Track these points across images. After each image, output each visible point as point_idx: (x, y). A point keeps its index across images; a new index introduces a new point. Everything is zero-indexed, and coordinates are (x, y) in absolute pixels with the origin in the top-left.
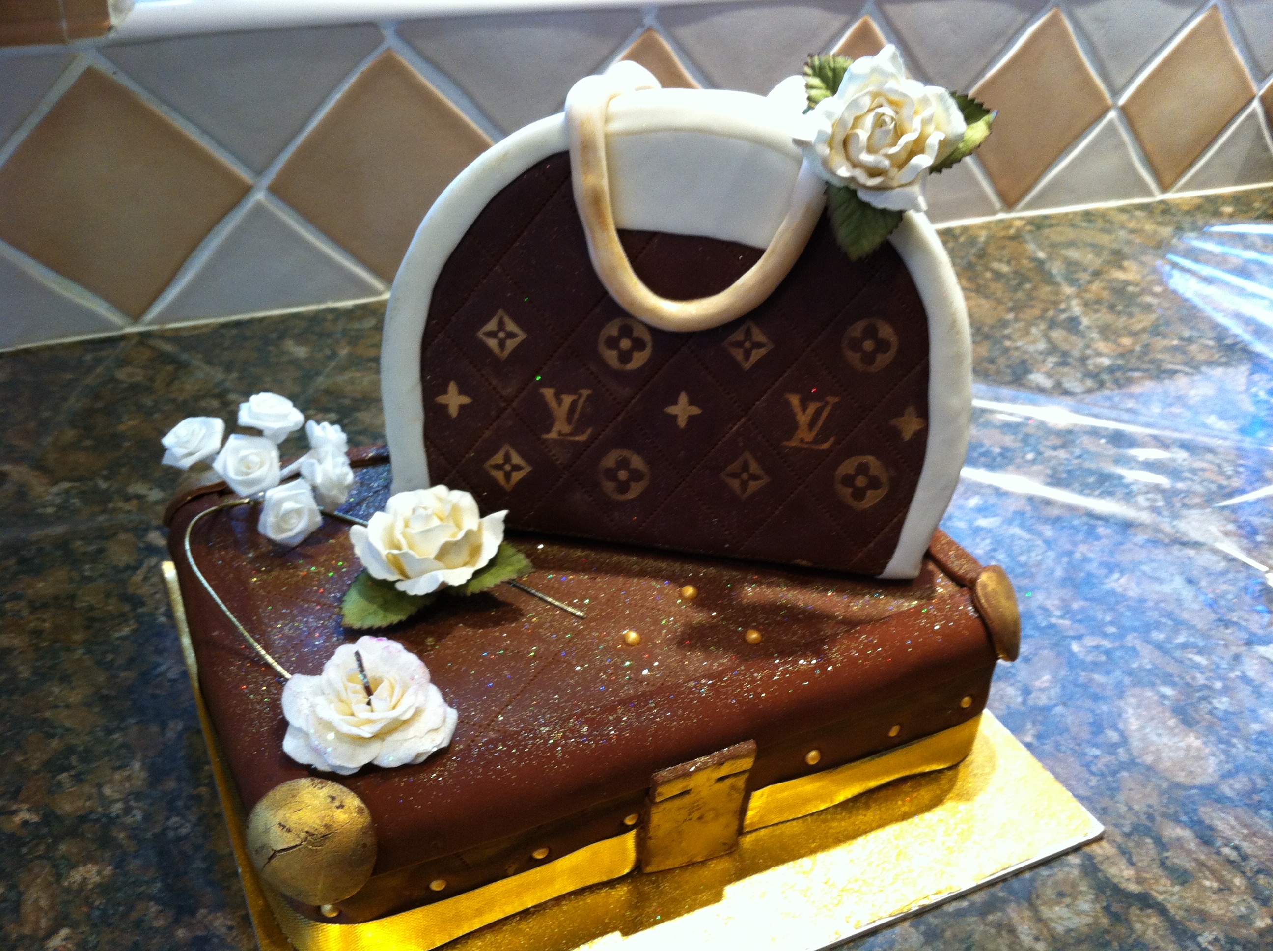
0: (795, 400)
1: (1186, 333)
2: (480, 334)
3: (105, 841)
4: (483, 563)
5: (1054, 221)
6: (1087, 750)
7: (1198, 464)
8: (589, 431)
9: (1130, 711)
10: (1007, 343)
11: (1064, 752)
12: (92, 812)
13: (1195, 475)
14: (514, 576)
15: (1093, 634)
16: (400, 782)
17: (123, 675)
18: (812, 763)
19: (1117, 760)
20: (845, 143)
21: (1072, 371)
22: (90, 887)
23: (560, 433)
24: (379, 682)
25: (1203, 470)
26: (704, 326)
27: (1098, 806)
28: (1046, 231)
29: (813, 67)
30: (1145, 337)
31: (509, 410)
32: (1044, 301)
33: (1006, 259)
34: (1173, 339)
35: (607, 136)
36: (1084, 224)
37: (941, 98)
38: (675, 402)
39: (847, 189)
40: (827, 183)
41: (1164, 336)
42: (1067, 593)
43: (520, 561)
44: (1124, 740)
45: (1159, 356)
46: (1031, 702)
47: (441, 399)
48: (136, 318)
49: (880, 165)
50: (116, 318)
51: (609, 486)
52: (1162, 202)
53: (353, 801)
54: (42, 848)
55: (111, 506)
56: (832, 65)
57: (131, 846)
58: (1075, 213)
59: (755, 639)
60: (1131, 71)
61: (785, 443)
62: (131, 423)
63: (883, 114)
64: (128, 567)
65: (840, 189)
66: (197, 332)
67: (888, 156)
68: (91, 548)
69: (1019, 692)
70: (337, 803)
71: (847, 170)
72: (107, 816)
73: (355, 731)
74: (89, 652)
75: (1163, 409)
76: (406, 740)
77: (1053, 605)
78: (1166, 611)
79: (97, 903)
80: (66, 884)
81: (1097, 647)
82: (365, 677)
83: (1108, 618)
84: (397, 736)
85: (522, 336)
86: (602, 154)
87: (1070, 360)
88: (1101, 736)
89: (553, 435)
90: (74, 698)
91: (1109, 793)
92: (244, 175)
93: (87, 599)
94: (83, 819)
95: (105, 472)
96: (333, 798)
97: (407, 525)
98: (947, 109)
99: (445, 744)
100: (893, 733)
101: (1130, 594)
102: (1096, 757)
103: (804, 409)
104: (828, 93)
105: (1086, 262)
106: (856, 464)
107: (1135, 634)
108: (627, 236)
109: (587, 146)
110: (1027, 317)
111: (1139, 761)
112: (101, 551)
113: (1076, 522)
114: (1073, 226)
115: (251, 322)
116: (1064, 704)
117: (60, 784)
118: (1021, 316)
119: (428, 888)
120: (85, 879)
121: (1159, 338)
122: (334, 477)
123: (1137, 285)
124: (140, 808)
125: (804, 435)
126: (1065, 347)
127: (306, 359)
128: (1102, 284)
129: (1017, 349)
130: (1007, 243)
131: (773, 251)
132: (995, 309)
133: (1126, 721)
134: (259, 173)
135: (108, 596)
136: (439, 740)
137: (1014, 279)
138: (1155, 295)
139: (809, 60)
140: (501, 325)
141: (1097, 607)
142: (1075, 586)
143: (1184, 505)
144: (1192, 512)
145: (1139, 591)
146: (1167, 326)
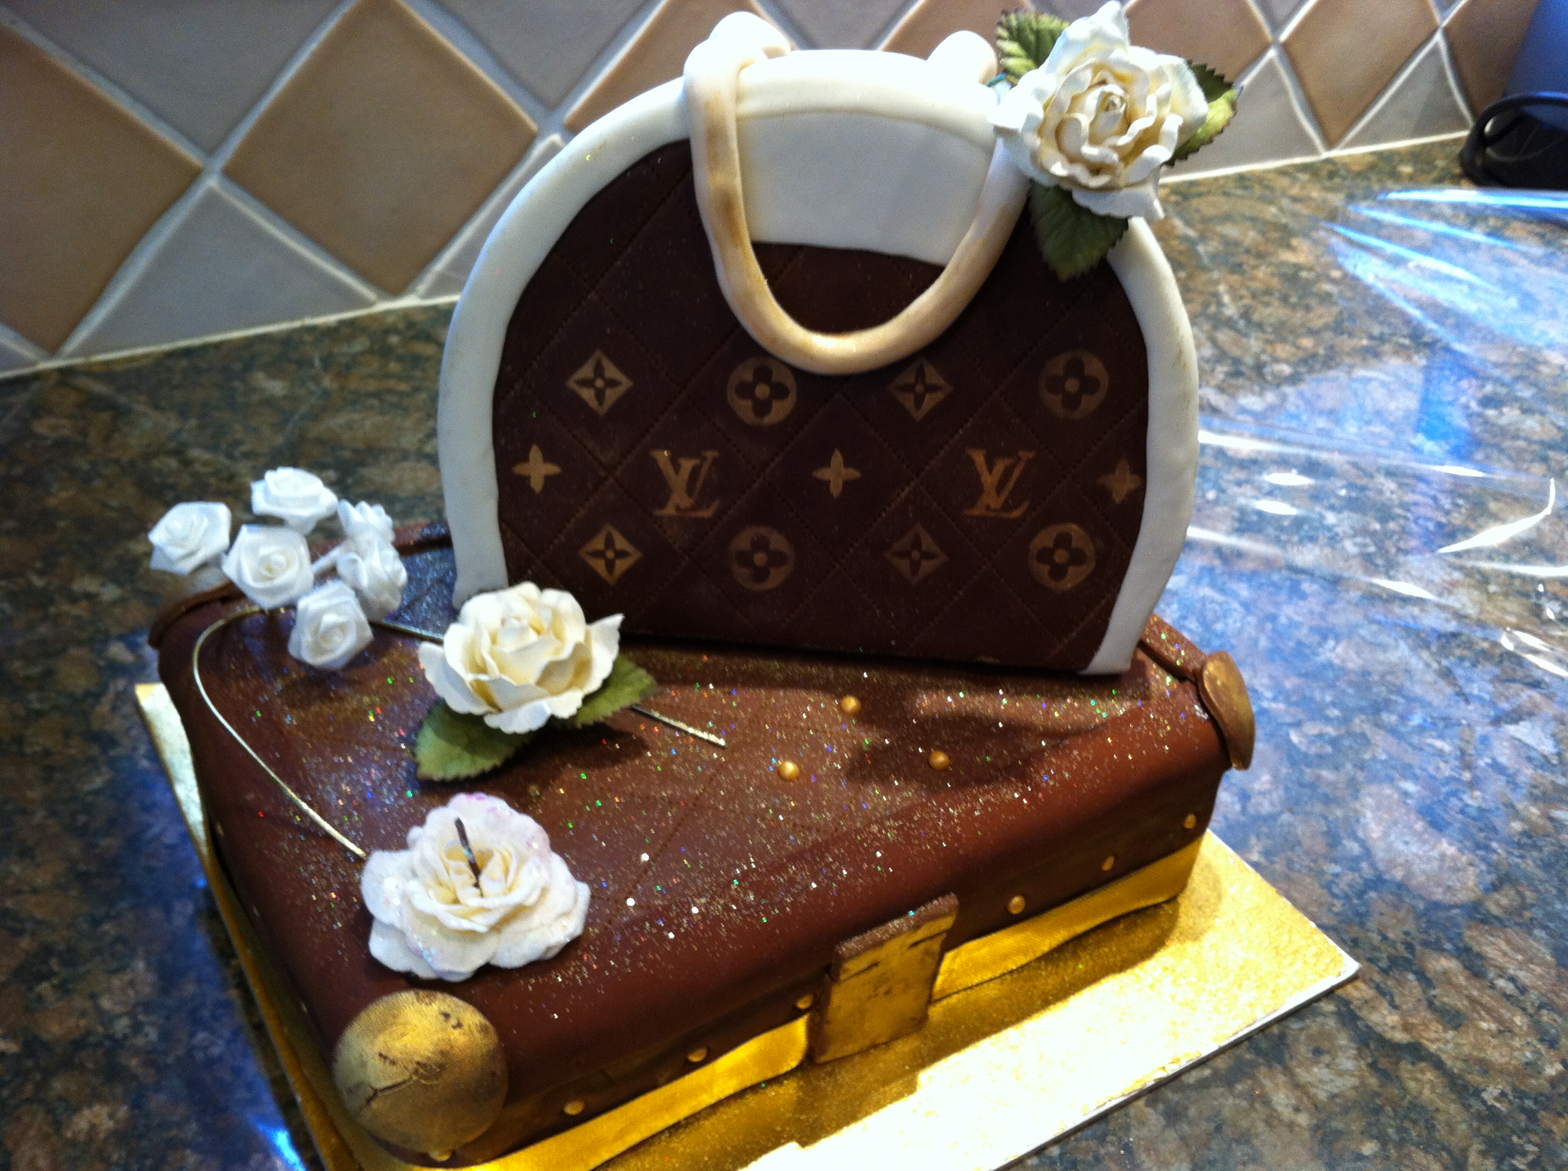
0: (979, 458)
1: (1376, 330)
2: (571, 384)
3: (113, 1072)
4: (594, 684)
5: (1203, 189)
6: (1325, 868)
7: (1410, 498)
8: (716, 505)
9: (1369, 815)
11: (1299, 871)
12: (89, 1032)
13: (1409, 510)
14: (635, 699)
15: (1313, 719)
16: (528, 983)
17: (104, 842)
18: (1015, 911)
19: (1361, 877)
20: (1058, 132)
21: (1247, 383)
22: (102, 1136)
23: (678, 509)
24: (488, 855)
25: (1416, 504)
26: (865, 367)
27: (1346, 937)
28: (1195, 202)
29: (1009, 29)
30: (1328, 335)
31: (611, 480)
34: (1361, 338)
35: (739, 120)
36: (1239, 192)
37: (1177, 70)
38: (827, 463)
39: (1058, 189)
40: (1032, 181)
41: (1351, 335)
42: (1277, 668)
43: (642, 679)
44: (1368, 853)
46: (1251, 810)
47: (520, 469)
48: (53, 350)
49: (1108, 161)
50: (25, 350)
51: (742, 574)
52: (1328, 161)
53: (472, 1017)
54: (29, 1088)
55: (52, 610)
56: (1034, 25)
57: (147, 1076)
58: (1227, 178)
59: (942, 763)
61: (967, 512)
62: (63, 495)
63: (1111, 94)
64: (88, 694)
65: (1048, 189)
66: (135, 365)
67: (1115, 148)
68: (35, 670)
69: (1236, 799)
70: (453, 1021)
71: (1063, 166)
72: (111, 1037)
73: (466, 925)
74: (53, 813)
75: (1360, 428)
76: (530, 930)
77: (1263, 685)
78: (1394, 685)
79: (115, 1157)
80: (69, 1134)
81: (1320, 736)
82: (470, 850)
83: (1328, 698)
84: (518, 926)
85: (626, 383)
86: (734, 144)
87: (1243, 369)
88: (1339, 848)
89: (670, 510)
90: (42, 878)
91: (1357, 919)
92: (191, 155)
93: (39, 740)
94: (79, 1044)
95: (38, 565)
96: (447, 1016)
97: (494, 641)
98: (1185, 85)
99: (579, 931)
100: (1108, 865)
101: (1350, 665)
102: (1337, 875)
103: (990, 470)
104: (1030, 63)
105: (1246, 241)
106: (1055, 535)
107: (1363, 717)
108: (765, 252)
109: (715, 134)
111: (1387, 877)
112: (49, 673)
113: (1276, 577)
114: (1226, 194)
116: (1291, 811)
117: (40, 998)
119: (562, 1113)
120: (93, 1127)
121: (1345, 336)
122: (385, 578)
123: (1311, 269)
124: (153, 1024)
125: (991, 500)
126: (1236, 352)
128: (1269, 270)
131: (957, 268)
133: (1365, 828)
134: (210, 151)
135: (67, 735)
136: (569, 928)
138: (1333, 281)
139: (1003, 19)
140: (599, 371)
141: (1314, 685)
142: (1284, 659)
143: (1399, 550)
144: (1410, 558)
145: (1360, 662)
146: (1354, 321)
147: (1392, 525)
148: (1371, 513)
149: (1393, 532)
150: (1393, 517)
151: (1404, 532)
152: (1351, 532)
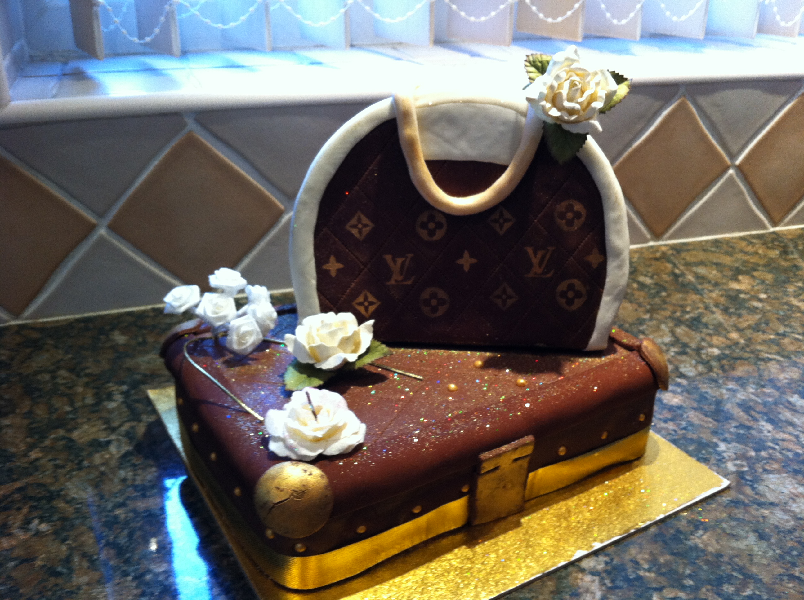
1: (782, 329)
5: (691, 247)
7: (780, 435)
13: (777, 444)
15: (672, 586)
21: (688, 359)
25: (783, 440)
28: (683, 255)
30: (749, 332)
32: (674, 305)
33: (650, 274)
34: (770, 334)
36: (713, 249)
41: (764, 332)
42: (656, 548)
45: (758, 347)
48: (17, 315)
52: (774, 233)
58: (707, 242)
60: (743, 141)
75: (756, 389)
77: (643, 559)
78: (738, 565)
83: (688, 572)
87: (688, 350)
92: (91, 217)
101: (710, 549)
105: (711, 276)
107: (709, 587)
110: (659, 317)
114: (705, 250)
115: (96, 318)
118: (655, 316)
121: (760, 333)
123: (747, 293)
126: (686, 340)
128: (720, 293)
130: (653, 262)
134: (101, 216)
137: (654, 289)
138: (760, 300)
141: (681, 562)
142: (664, 542)
143: (765, 470)
144: (771, 476)
145: (717, 547)
146: (767, 324)
147: (763, 453)
148: (751, 445)
149: (764, 458)
150: (765, 448)
151: (771, 458)
152: (734, 456)
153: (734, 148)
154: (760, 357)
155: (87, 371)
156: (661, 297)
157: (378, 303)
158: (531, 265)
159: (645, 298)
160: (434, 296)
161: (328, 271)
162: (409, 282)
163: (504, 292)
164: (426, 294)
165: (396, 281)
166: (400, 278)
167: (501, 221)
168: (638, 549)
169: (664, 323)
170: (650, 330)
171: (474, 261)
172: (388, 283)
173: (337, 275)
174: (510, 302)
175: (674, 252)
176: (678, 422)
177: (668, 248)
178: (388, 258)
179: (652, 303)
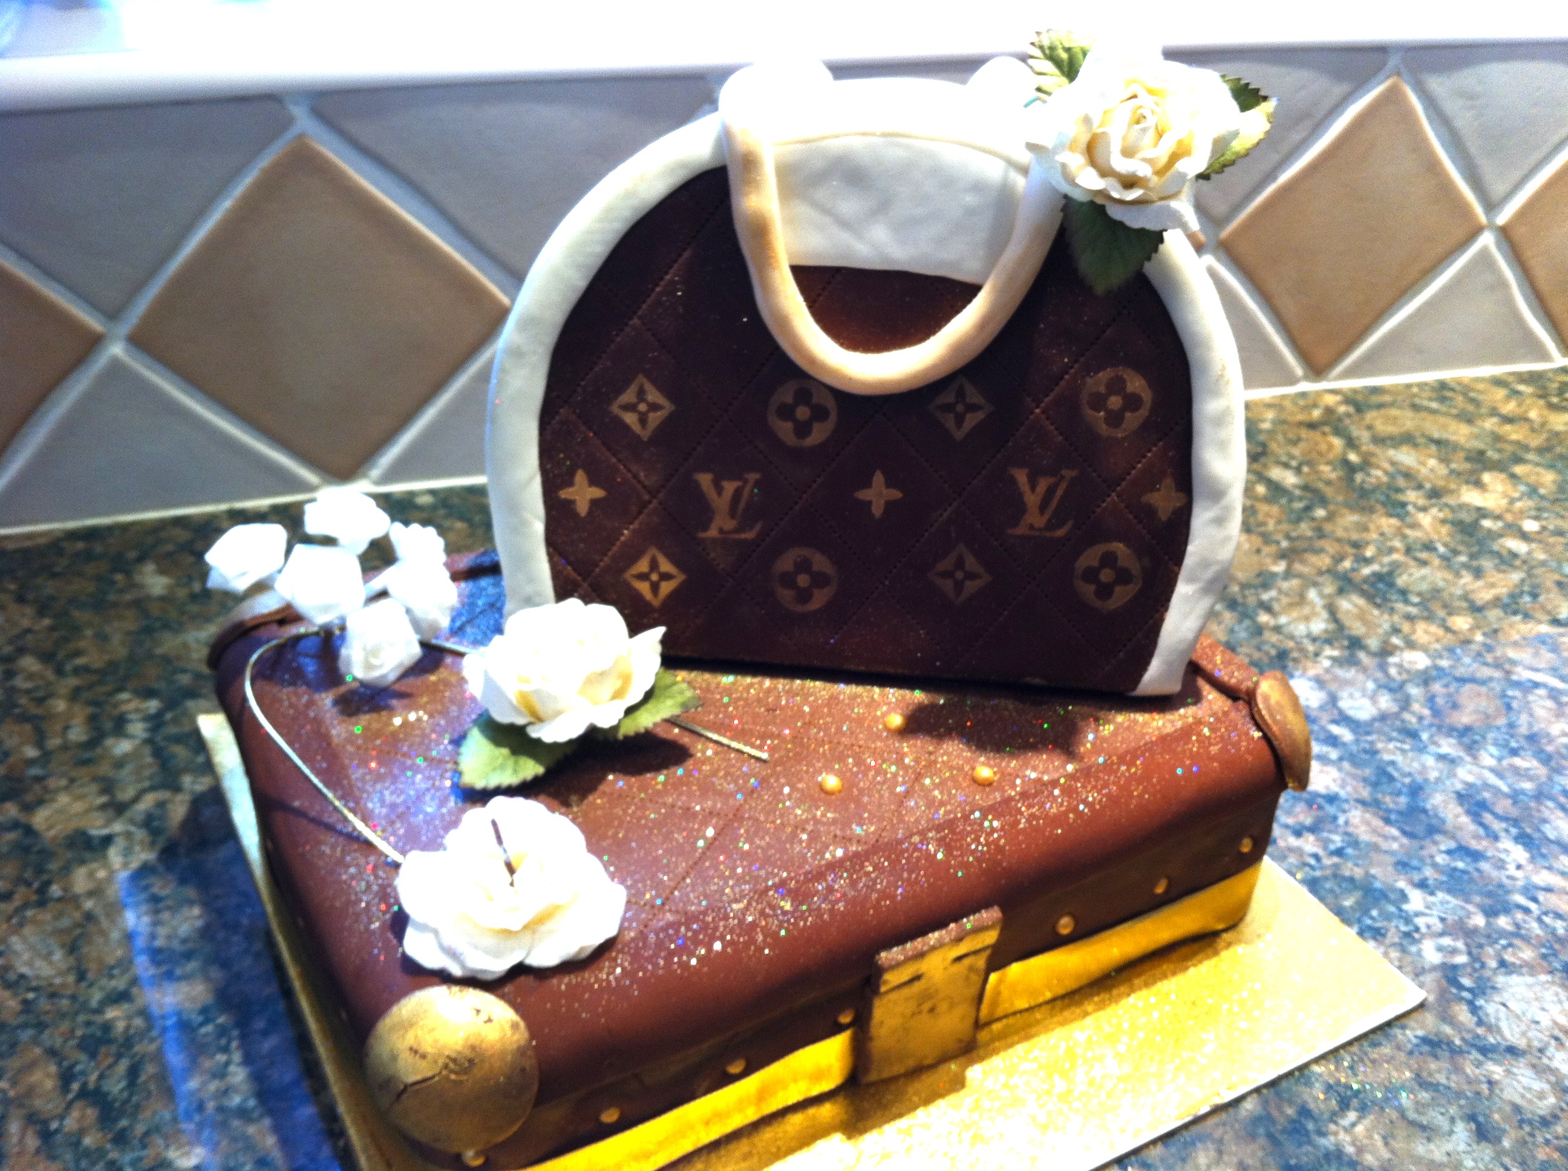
5: (1387, 398)
7: (1543, 878)
10: (1264, 618)
13: (1535, 900)
21: (1360, 677)
25: (1548, 890)
28: (1370, 416)
30: (1494, 614)
32: (1339, 540)
33: (1294, 463)
36: (1434, 405)
41: (1527, 616)
42: (1252, 1153)
45: (1512, 654)
52: (1563, 370)
58: (1423, 385)
60: (1517, 175)
75: (1500, 759)
87: (1361, 655)
92: (89, 319)
105: (1424, 471)
110: (1305, 569)
114: (1415, 407)
115: (110, 529)
118: (1298, 567)
121: (1518, 618)
123: (1498, 517)
126: (1357, 629)
127: (162, 599)
128: (1441, 515)
129: (1277, 629)
130: (1304, 433)
132: (1258, 551)
134: (113, 316)
137: (1300, 499)
138: (1525, 536)
142: (1272, 1137)
143: (1503, 963)
144: (1514, 979)
145: (1386, 1155)
146: (1535, 596)
147: (1503, 922)
148: (1477, 899)
149: (1503, 933)
150: (1507, 909)
151: (1518, 933)
152: (1439, 926)
153: (1498, 189)
154: (1514, 678)
155: (80, 661)
156: (1313, 519)
157: (680, 578)
158: (1021, 509)
159: (1279, 522)
160: (804, 566)
161: (569, 504)
162: (749, 535)
163: (960, 564)
164: (785, 563)
165: (721, 531)
166: (730, 524)
167: (960, 408)
168: (1212, 1154)
169: (1315, 584)
170: (1285, 600)
171: (896, 494)
172: (702, 535)
173: (590, 512)
174: (971, 586)
175: (1351, 409)
176: (1325, 834)
177: (1338, 398)
178: (705, 480)
179: (1294, 534)
